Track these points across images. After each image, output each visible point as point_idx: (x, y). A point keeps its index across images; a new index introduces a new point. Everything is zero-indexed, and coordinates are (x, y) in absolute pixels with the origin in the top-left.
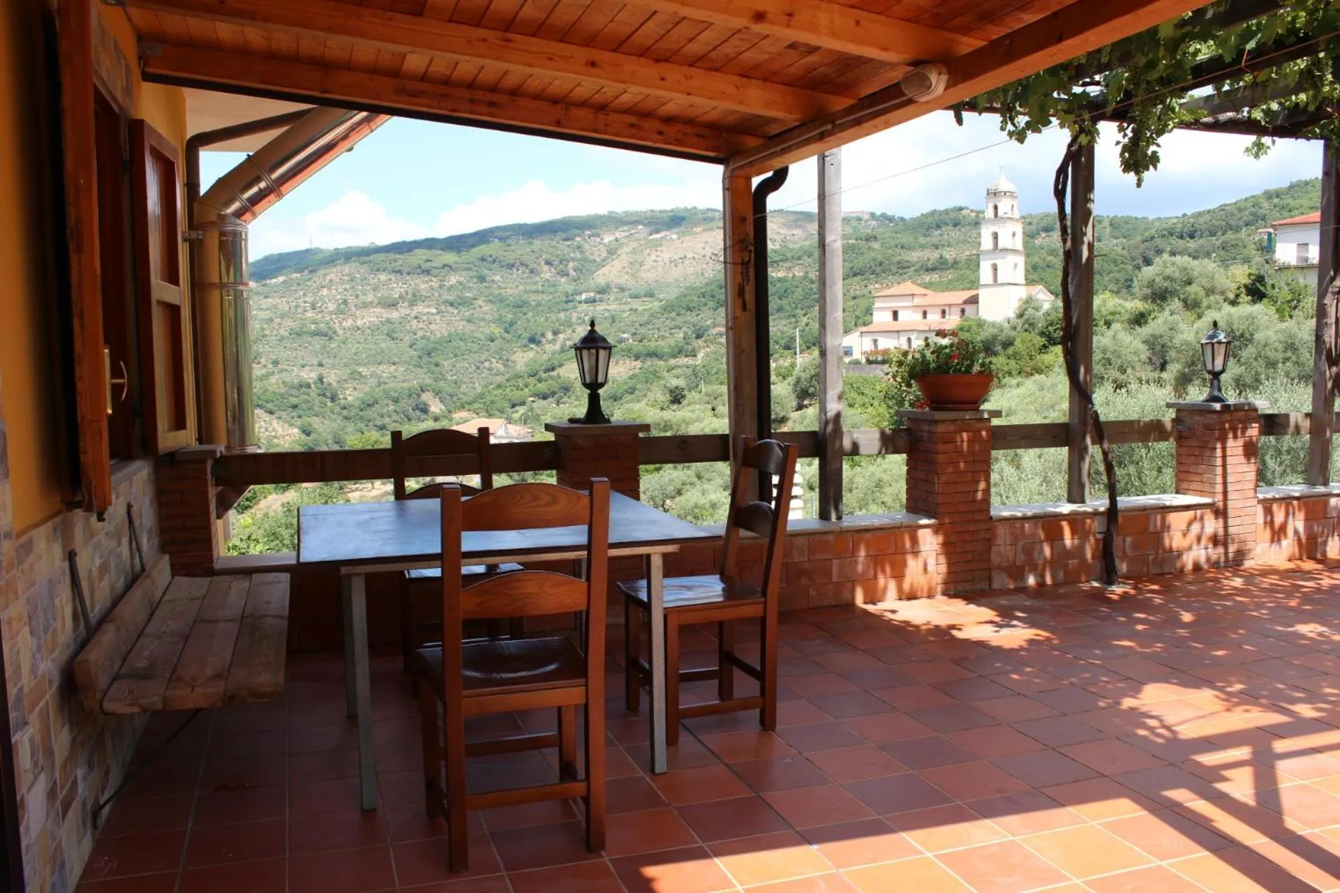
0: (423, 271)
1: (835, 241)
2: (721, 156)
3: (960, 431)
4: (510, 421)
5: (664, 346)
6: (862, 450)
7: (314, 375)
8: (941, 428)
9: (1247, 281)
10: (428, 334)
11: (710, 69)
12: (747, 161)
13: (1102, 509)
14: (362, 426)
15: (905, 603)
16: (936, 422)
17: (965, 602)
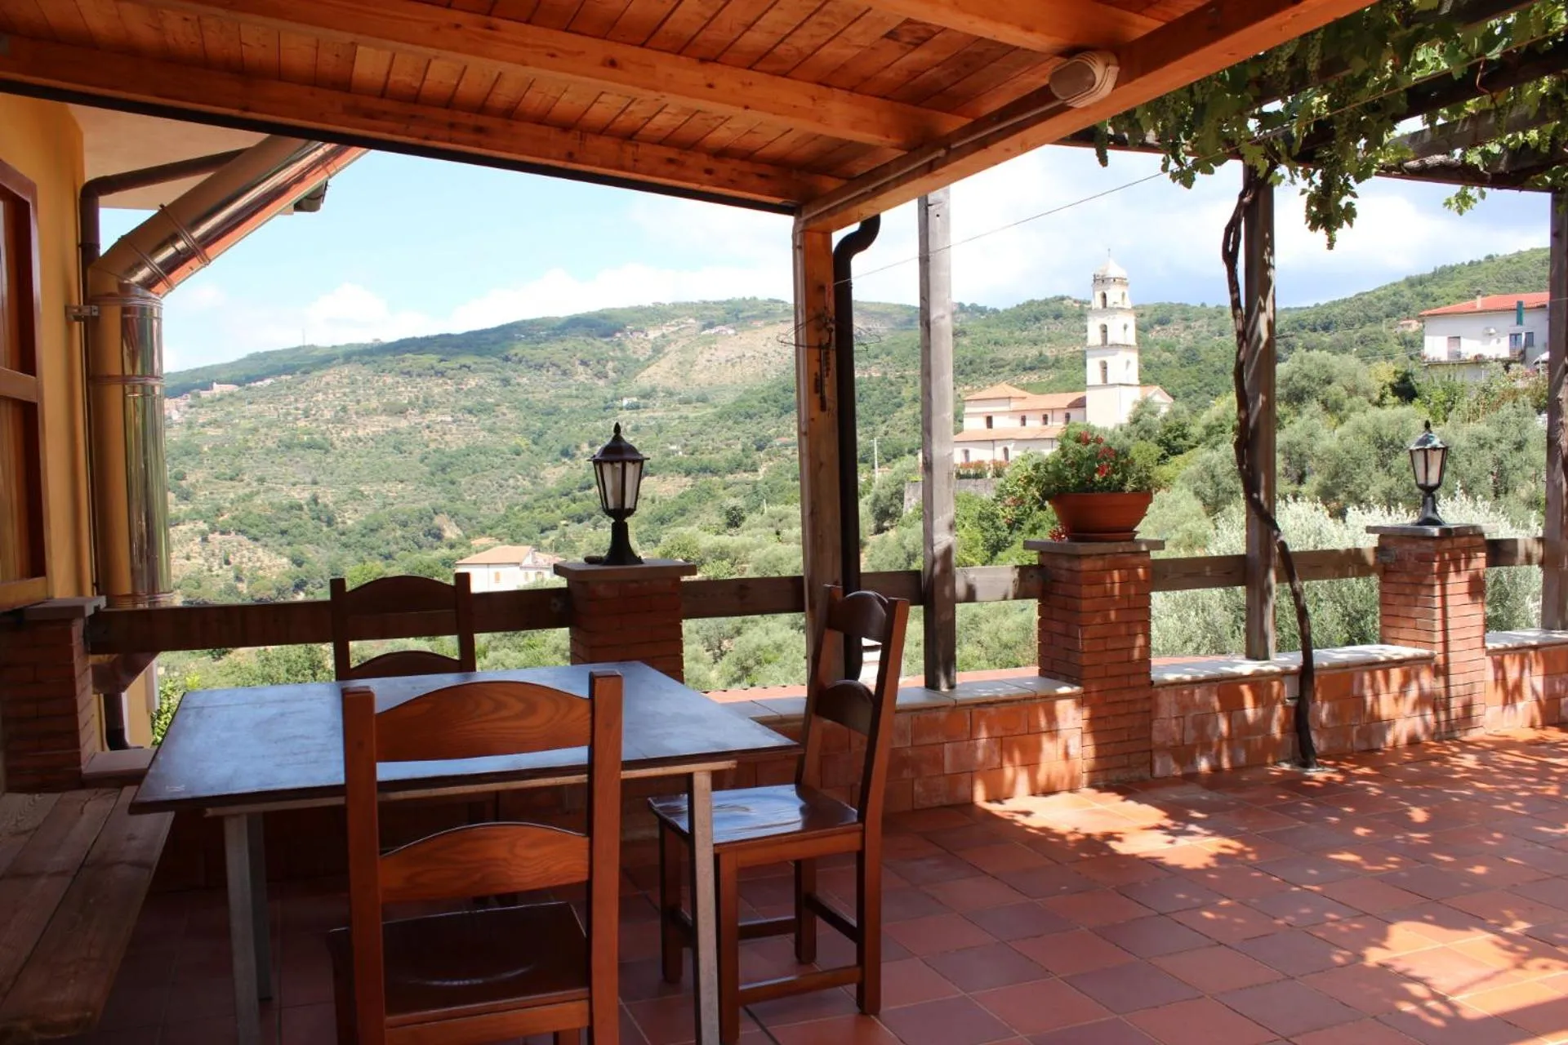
0: (437, 373)
1: (943, 317)
2: (791, 202)
3: (1110, 570)
4: (538, 548)
5: (719, 459)
6: (979, 595)
7: (307, 495)
8: (1086, 565)
9: (1393, 380)
10: (442, 446)
11: (775, 74)
12: (826, 208)
13: (1294, 667)
14: (365, 554)
15: (1040, 801)
16: (1079, 557)
17: (1121, 797)
